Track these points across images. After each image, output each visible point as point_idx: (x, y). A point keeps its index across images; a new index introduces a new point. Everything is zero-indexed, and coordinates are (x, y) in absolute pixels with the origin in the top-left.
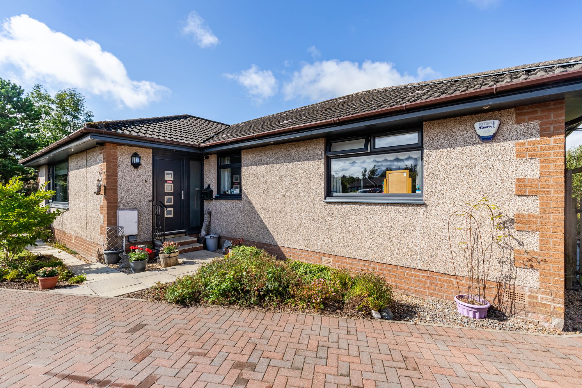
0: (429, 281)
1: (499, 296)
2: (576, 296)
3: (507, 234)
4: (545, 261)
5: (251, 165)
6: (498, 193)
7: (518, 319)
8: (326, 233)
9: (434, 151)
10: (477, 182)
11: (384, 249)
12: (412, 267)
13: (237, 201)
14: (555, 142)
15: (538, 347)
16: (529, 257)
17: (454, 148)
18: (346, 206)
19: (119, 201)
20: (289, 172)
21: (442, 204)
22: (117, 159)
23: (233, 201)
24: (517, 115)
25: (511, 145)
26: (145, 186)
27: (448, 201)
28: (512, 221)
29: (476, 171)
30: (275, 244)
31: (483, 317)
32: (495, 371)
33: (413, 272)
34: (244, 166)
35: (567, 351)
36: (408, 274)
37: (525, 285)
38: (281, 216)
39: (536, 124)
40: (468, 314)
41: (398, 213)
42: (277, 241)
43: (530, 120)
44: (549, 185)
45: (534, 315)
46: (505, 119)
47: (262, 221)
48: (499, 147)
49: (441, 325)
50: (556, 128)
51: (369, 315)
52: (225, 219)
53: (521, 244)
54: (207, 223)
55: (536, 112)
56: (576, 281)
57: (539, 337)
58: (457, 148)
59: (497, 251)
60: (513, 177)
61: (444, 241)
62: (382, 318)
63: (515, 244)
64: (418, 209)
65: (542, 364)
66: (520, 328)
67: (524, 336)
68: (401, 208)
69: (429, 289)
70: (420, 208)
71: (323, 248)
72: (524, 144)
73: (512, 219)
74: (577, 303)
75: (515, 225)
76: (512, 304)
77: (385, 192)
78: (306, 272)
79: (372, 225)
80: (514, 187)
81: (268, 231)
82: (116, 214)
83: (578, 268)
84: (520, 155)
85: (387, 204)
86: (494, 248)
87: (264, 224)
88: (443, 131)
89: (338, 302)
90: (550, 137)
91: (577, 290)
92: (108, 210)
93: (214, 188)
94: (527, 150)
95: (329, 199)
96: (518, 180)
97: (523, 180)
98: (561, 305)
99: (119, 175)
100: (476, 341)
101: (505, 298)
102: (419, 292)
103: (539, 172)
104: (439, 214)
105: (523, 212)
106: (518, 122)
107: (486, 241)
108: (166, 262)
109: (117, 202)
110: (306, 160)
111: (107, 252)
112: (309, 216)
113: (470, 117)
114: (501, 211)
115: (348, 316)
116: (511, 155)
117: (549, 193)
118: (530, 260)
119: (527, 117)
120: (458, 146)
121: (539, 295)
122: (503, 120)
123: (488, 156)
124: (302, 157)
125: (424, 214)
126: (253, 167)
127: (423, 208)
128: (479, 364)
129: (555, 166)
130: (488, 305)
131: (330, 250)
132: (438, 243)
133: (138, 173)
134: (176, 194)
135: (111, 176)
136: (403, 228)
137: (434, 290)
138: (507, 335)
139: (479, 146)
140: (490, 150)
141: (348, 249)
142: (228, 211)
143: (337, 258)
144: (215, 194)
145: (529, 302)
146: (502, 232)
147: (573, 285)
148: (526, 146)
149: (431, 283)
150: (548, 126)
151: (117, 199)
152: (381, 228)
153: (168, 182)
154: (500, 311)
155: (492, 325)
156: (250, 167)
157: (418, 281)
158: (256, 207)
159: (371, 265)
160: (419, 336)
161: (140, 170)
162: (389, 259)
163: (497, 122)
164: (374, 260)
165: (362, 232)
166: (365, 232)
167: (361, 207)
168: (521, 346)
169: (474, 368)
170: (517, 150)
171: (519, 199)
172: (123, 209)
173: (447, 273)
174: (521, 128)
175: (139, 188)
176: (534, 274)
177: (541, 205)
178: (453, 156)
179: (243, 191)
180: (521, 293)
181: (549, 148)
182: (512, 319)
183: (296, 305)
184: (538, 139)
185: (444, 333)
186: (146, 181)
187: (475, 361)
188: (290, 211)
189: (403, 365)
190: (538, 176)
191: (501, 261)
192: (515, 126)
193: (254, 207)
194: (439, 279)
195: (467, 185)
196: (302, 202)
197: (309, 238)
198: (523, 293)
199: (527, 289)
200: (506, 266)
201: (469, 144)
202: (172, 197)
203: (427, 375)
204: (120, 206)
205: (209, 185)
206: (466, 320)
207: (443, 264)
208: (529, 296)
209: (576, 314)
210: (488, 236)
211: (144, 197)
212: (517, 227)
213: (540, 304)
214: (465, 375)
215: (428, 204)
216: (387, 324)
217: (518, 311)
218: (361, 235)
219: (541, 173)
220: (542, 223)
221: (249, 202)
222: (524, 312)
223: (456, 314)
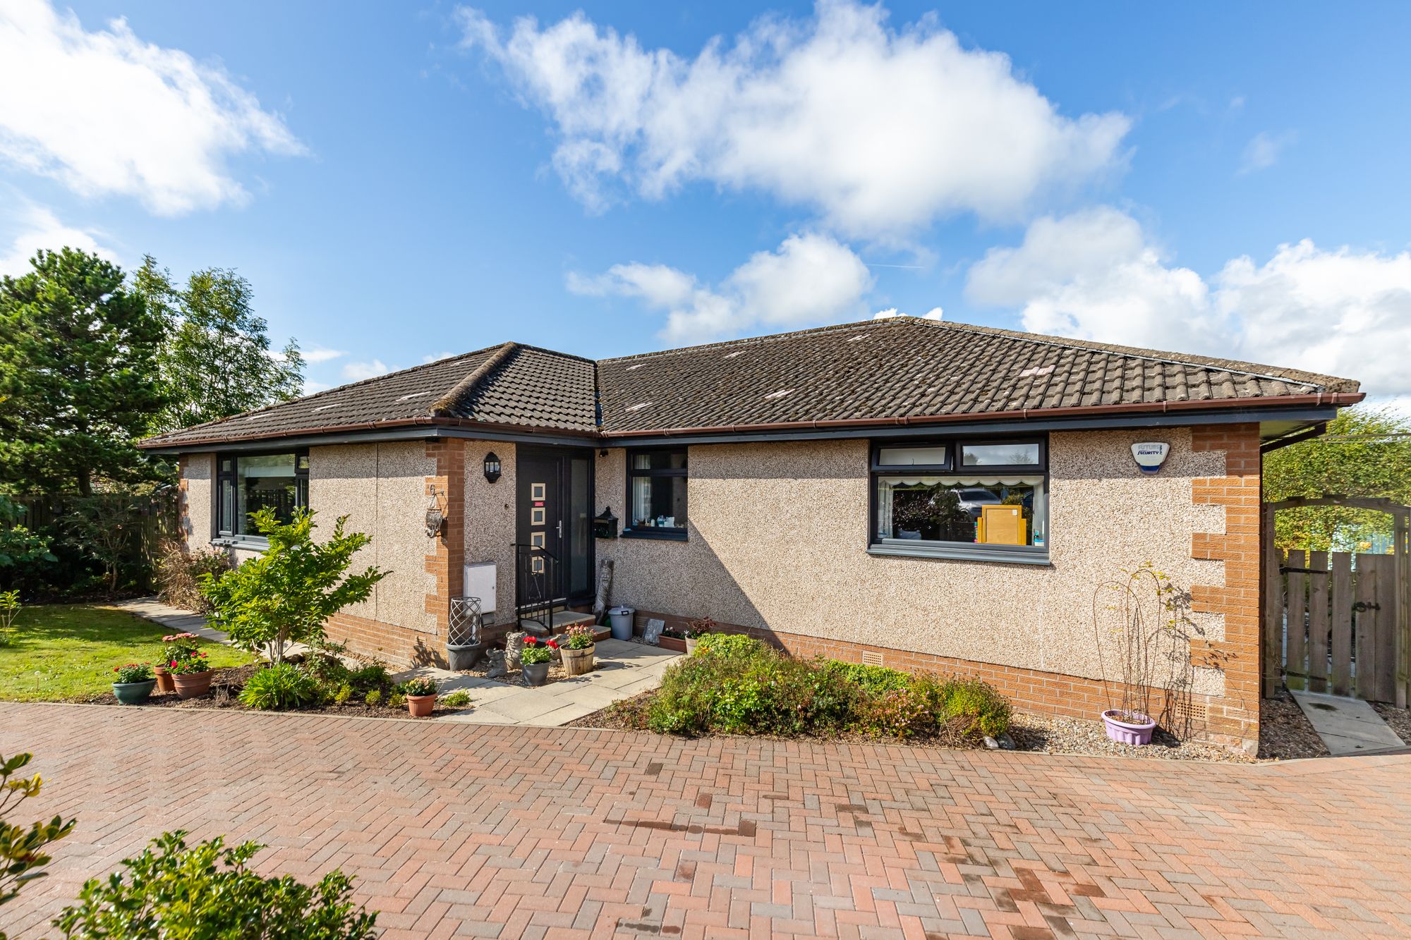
0: (1058, 690)
1: (1168, 711)
2: (1280, 708)
3: (1180, 616)
4: (1234, 656)
5: (710, 477)
6: (1167, 554)
7: (1195, 743)
8: (871, 609)
9: (1068, 481)
10: (1134, 534)
11: (982, 638)
12: (1030, 667)
13: (676, 544)
14: (1248, 483)
15: (1224, 778)
16: (1212, 650)
17: (1100, 480)
18: (909, 562)
19: (466, 547)
20: (794, 496)
21: (1079, 567)
22: (462, 468)
23: (668, 542)
24: (1195, 438)
25: (1187, 483)
26: (506, 516)
27: (1090, 562)
28: (1187, 598)
29: (1134, 517)
30: (764, 627)
31: (1146, 741)
32: (1171, 805)
33: (1031, 676)
34: (695, 476)
35: (1261, 782)
36: (1022, 680)
37: (1206, 693)
38: (776, 575)
39: (1220, 453)
40: (1124, 739)
41: (1005, 579)
42: (768, 622)
43: (1213, 448)
44: (1239, 546)
45: (1218, 736)
46: (1177, 443)
47: (734, 583)
48: (1168, 484)
49: (1088, 755)
50: (1247, 464)
51: (981, 744)
52: (648, 577)
53: (1201, 632)
54: (606, 585)
55: (1221, 437)
56: (1281, 685)
57: (1224, 766)
58: (1104, 480)
59: (1166, 642)
60: (1189, 531)
61: (1083, 626)
62: (1001, 747)
63: (1191, 632)
64: (1040, 573)
65: (1229, 796)
66: (1198, 756)
67: (1205, 766)
68: (1011, 570)
69: (1058, 702)
70: (1044, 572)
71: (867, 636)
72: (1204, 483)
73: (1187, 594)
74: (1279, 719)
75: (1191, 602)
76: (1187, 721)
77: (978, 540)
78: (860, 679)
79: (959, 598)
80: (1190, 546)
81: (748, 602)
82: (461, 572)
83: (1284, 663)
84: (1198, 498)
85: (985, 562)
86: (1161, 637)
87: (739, 589)
88: (1082, 450)
89: (928, 726)
90: (1241, 476)
91: (1281, 700)
92: (450, 566)
93: (619, 513)
94: (1208, 493)
95: (876, 549)
96: (1197, 537)
97: (1203, 536)
98: (1255, 721)
99: (467, 497)
100: (1141, 774)
101: (1178, 714)
102: (1042, 708)
103: (1224, 526)
104: (1075, 583)
105: (1203, 585)
106: (1196, 449)
107: (1149, 626)
108: (576, 665)
109: (462, 551)
110: (831, 477)
111: (458, 647)
112: (837, 578)
113: (1125, 434)
114: (1170, 581)
115: (950, 746)
116: (1186, 497)
117: (1238, 557)
118: (1213, 656)
119: (1208, 444)
120: (1106, 477)
121: (1225, 708)
122: (1174, 442)
123: (1152, 496)
124: (823, 470)
125: (1049, 581)
126: (714, 481)
127: (1049, 572)
128: (1149, 798)
129: (1247, 518)
130: (1153, 724)
131: (879, 639)
132: (1073, 629)
133: (494, 491)
134: (550, 528)
135: (455, 501)
136: (1015, 603)
137: (1067, 704)
138: (1181, 765)
139: (1138, 480)
140: (1155, 487)
141: (914, 638)
142: (655, 562)
143: (892, 654)
144: (621, 527)
145: (1211, 718)
146: (1172, 613)
147: (1276, 693)
148: (1208, 486)
149: (1062, 694)
150: (1237, 459)
151: (462, 545)
152: (976, 602)
153: (537, 504)
154: (1169, 733)
155: (1160, 752)
156: (708, 480)
157: (1041, 691)
158: (722, 557)
159: (958, 664)
160: (1062, 769)
161: (499, 485)
162: (990, 654)
163: (1165, 447)
164: (963, 656)
165: (940, 608)
166: (946, 609)
167: (938, 566)
168: (1201, 778)
169: (1145, 803)
170: (1195, 491)
171: (1197, 564)
172: (472, 564)
173: (1088, 676)
174: (1200, 458)
175: (496, 521)
176: (1218, 675)
177: (1228, 574)
178: (1099, 492)
179: (691, 524)
180: (1200, 704)
181: (1239, 492)
182: (1187, 744)
183: (864, 732)
184: (1224, 477)
185: (1096, 765)
186: (506, 506)
187: (1144, 796)
188: (797, 567)
189: (1055, 802)
190: (1223, 532)
191: (1172, 657)
192: (1191, 455)
193: (716, 557)
194: (1075, 687)
195: (1120, 539)
196: (823, 552)
197: (837, 617)
198: (1203, 705)
199: (1208, 698)
200: (1178, 664)
201: (1123, 475)
202: (543, 534)
203: (1089, 812)
204: (468, 557)
205: (608, 509)
206: (1123, 748)
207: (1082, 663)
208: (1212, 710)
209: (1277, 735)
210: (1151, 618)
211: (503, 537)
212: (1194, 605)
213: (1226, 720)
214: (1134, 809)
215: (1056, 566)
216: (1011, 755)
217: (1195, 731)
218: (939, 614)
219: (1228, 528)
220: (1230, 602)
221: (705, 545)
222: (1203, 733)
223: (1105, 740)
